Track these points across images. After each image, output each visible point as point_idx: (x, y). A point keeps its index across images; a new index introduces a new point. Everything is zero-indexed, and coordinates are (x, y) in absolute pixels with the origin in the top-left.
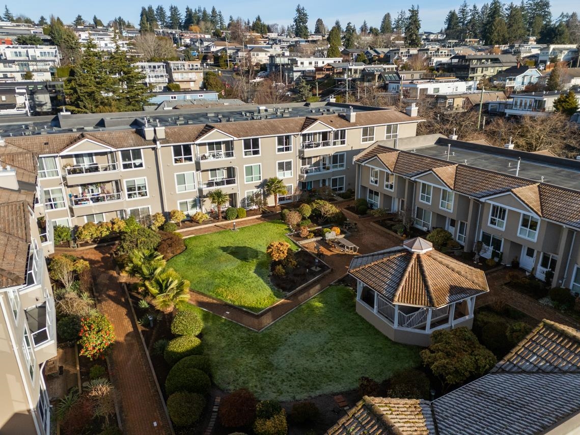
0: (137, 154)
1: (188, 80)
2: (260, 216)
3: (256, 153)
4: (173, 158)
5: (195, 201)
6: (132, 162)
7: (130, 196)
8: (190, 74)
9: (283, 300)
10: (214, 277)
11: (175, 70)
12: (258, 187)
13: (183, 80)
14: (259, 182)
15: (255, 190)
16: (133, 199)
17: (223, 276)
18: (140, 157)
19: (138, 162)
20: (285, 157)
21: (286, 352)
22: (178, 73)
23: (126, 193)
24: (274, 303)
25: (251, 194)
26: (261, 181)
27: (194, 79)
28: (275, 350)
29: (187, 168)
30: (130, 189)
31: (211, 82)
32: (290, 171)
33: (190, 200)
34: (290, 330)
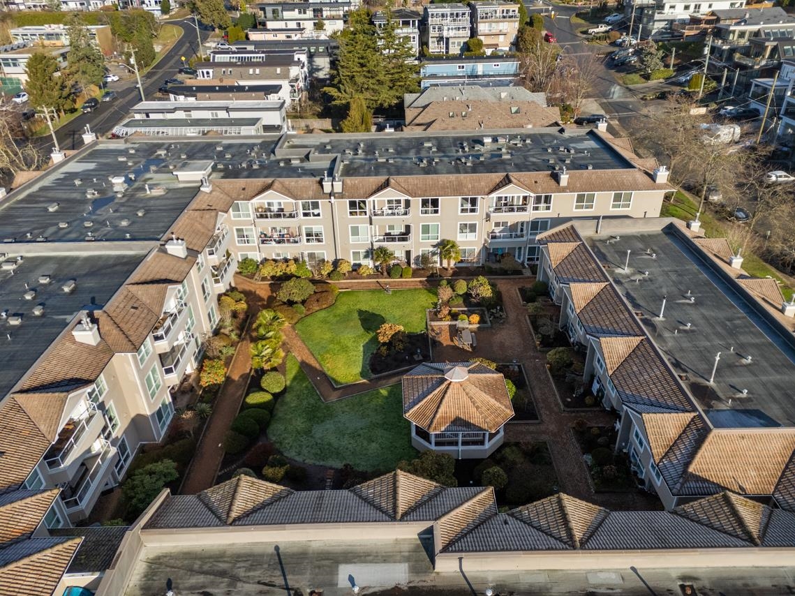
0: (316, 205)
1: (498, 32)
2: (424, 279)
3: (436, 212)
4: (349, 210)
5: (367, 252)
6: (311, 211)
7: (308, 240)
8: (501, 24)
9: (365, 381)
10: (332, 341)
11: (483, 18)
12: (434, 246)
13: (490, 33)
14: (435, 242)
15: (431, 249)
16: (310, 244)
17: (339, 343)
18: (318, 208)
19: (316, 212)
20: (469, 218)
21: (328, 426)
22: (485, 22)
23: (305, 238)
24: (357, 380)
25: (427, 252)
26: (439, 240)
27: (505, 31)
28: (322, 421)
29: (360, 221)
30: (308, 235)
31: (526, 36)
32: (474, 234)
33: (362, 251)
34: (346, 409)
